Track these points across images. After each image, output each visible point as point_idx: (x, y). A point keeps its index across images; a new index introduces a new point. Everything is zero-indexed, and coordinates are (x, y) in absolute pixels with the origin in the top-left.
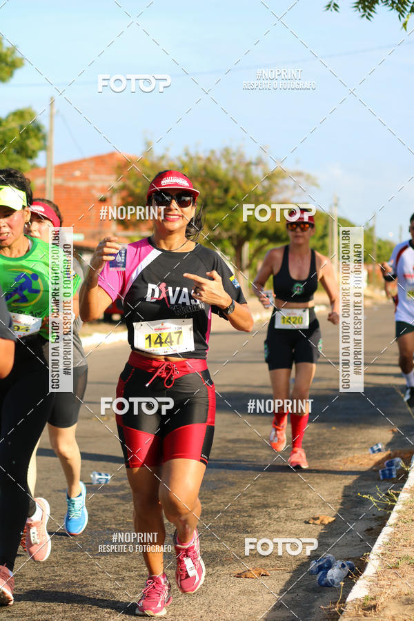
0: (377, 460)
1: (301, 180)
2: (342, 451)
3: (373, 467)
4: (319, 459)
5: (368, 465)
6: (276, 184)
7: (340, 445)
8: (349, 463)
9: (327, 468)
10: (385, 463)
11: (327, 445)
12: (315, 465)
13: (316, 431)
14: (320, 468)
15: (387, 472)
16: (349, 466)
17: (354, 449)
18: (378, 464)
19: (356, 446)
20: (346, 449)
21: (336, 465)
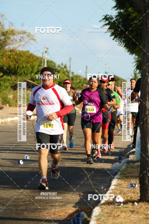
0: (70, 213)
1: (25, 35)
2: (48, 207)
3: (67, 217)
4: (33, 212)
5: (64, 216)
6: (9, 38)
7: (47, 203)
8: (52, 214)
9: (38, 218)
10: (75, 215)
11: (39, 203)
12: (31, 216)
13: (32, 194)
14: (34, 218)
15: (76, 221)
16: (52, 217)
17: (56, 206)
18: (71, 215)
19: (57, 204)
20: (51, 206)
21: (44, 216)
